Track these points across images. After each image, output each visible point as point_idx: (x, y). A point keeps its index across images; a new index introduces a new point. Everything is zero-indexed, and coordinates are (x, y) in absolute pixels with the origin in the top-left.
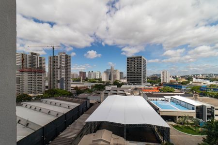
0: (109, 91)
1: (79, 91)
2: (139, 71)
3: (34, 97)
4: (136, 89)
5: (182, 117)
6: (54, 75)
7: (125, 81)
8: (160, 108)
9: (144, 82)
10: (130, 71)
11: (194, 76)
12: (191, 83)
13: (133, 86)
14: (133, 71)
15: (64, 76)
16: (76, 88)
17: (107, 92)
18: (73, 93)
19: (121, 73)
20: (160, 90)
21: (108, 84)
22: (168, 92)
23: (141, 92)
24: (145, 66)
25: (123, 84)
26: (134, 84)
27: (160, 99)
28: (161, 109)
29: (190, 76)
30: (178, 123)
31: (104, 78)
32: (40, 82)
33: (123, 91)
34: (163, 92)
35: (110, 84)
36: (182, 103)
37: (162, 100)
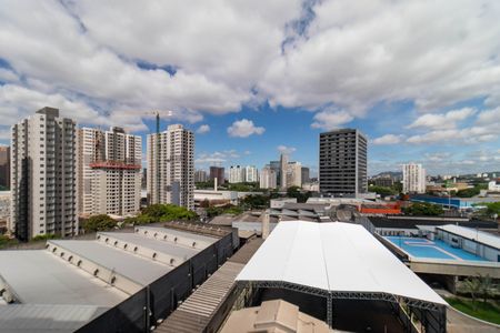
0: (280, 210)
1: (212, 210)
2: (349, 164)
3: (121, 220)
4: (342, 207)
5: (471, 279)
6: (159, 175)
7: (315, 187)
8: (410, 256)
9: (362, 191)
10: (326, 165)
11: (490, 175)
12: (483, 192)
13: (334, 201)
14: (333, 164)
15: (179, 177)
16: (205, 204)
17: (274, 213)
18: (199, 214)
19: (305, 170)
20: (403, 209)
21: (275, 195)
22: (428, 215)
23: (356, 215)
24: (364, 152)
25: (310, 194)
26: (336, 194)
27: (408, 231)
28: (412, 258)
29: (479, 176)
30: (458, 294)
31: (266, 182)
32: (130, 189)
33: (312, 211)
34: (414, 215)
35: (281, 196)
36: (467, 243)
37: (413, 235)
